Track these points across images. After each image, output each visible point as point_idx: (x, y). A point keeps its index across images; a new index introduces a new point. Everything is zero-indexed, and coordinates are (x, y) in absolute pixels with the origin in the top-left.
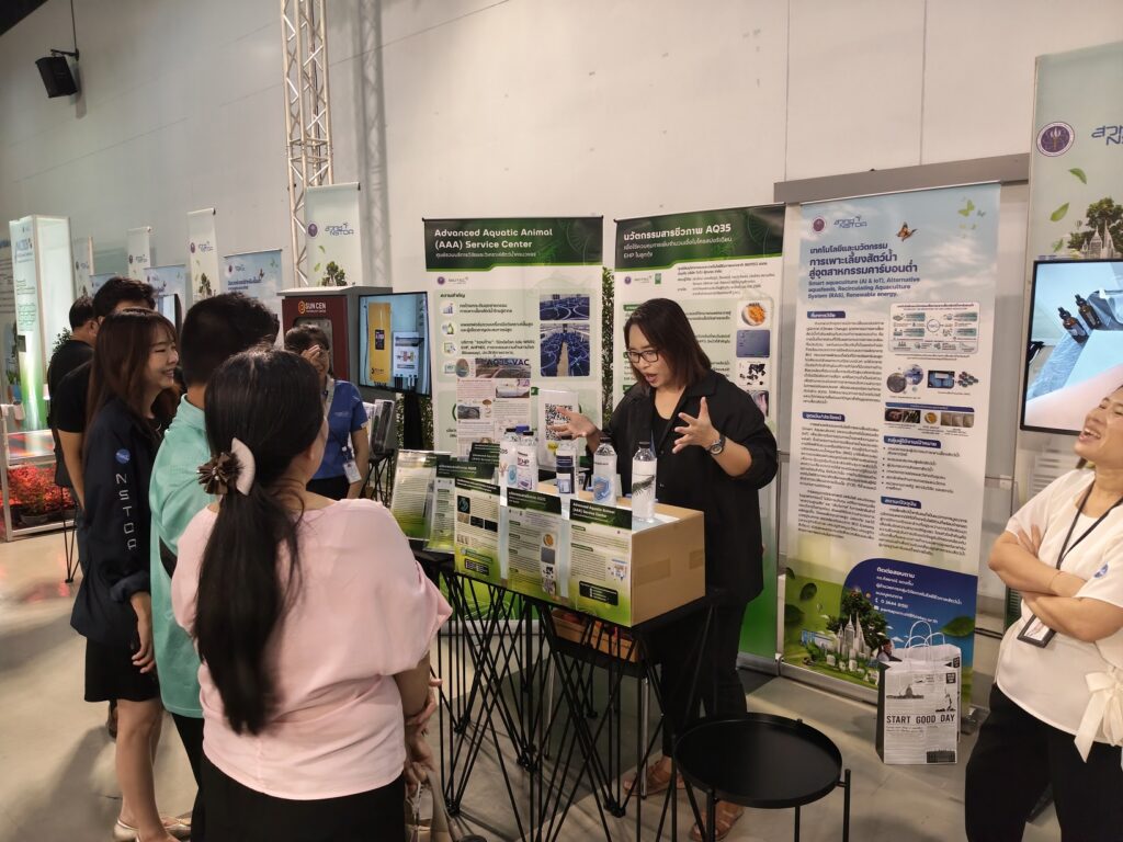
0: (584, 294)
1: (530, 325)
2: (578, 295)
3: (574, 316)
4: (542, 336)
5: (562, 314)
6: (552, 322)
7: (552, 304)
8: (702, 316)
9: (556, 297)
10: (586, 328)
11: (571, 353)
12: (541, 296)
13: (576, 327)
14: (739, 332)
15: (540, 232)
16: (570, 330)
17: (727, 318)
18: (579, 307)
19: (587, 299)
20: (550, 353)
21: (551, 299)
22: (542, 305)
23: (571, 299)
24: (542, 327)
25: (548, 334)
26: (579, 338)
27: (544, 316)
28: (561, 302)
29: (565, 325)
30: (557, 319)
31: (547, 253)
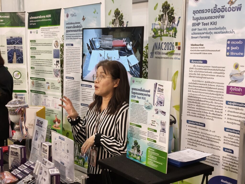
0: (20, 36)
1: (4, 46)
2: (19, 37)
3: (17, 44)
4: (8, 50)
5: (14, 43)
6: (11, 45)
7: (10, 40)
8: (46, 44)
9: (11, 37)
10: (22, 48)
11: (17, 56)
12: (7, 37)
13: (18, 47)
14: (54, 50)
15: (5, 17)
16: (16, 48)
17: (51, 45)
18: (19, 41)
19: (21, 38)
20: (10, 56)
21: (10, 38)
22: (7, 40)
23: (16, 38)
24: (8, 47)
25: (10, 49)
26: (19, 51)
27: (8, 44)
28: (13, 39)
29: (15, 47)
30: (12, 45)
31: (8, 23)
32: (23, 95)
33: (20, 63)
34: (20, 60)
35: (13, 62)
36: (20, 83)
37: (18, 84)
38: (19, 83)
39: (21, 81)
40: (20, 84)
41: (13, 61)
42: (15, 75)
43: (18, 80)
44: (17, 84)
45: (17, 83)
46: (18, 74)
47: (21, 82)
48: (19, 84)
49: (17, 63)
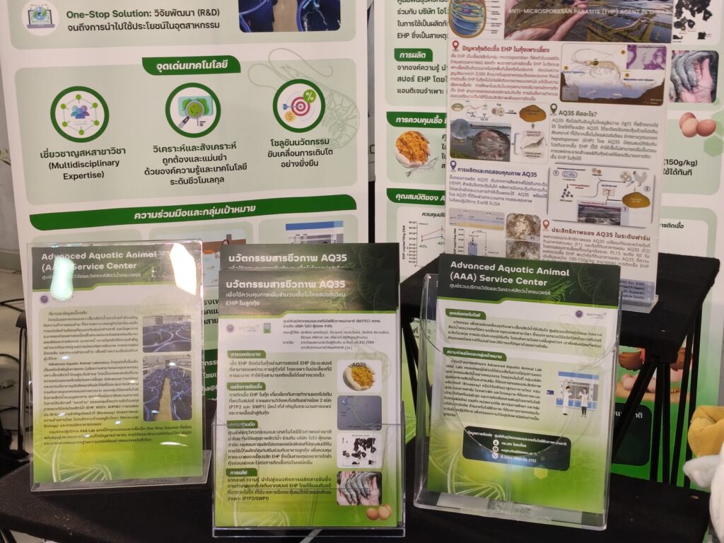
32: (330, 225)
33: (322, 28)
34: (320, 9)
35: (275, 25)
36: (319, 152)
37: (307, 158)
38: (310, 153)
39: (323, 142)
40: (315, 158)
41: (273, 20)
42: (285, 107)
43: (307, 136)
44: (301, 164)
45: (300, 153)
46: (305, 97)
47: (322, 148)
48: (312, 163)
49: (301, 28)
